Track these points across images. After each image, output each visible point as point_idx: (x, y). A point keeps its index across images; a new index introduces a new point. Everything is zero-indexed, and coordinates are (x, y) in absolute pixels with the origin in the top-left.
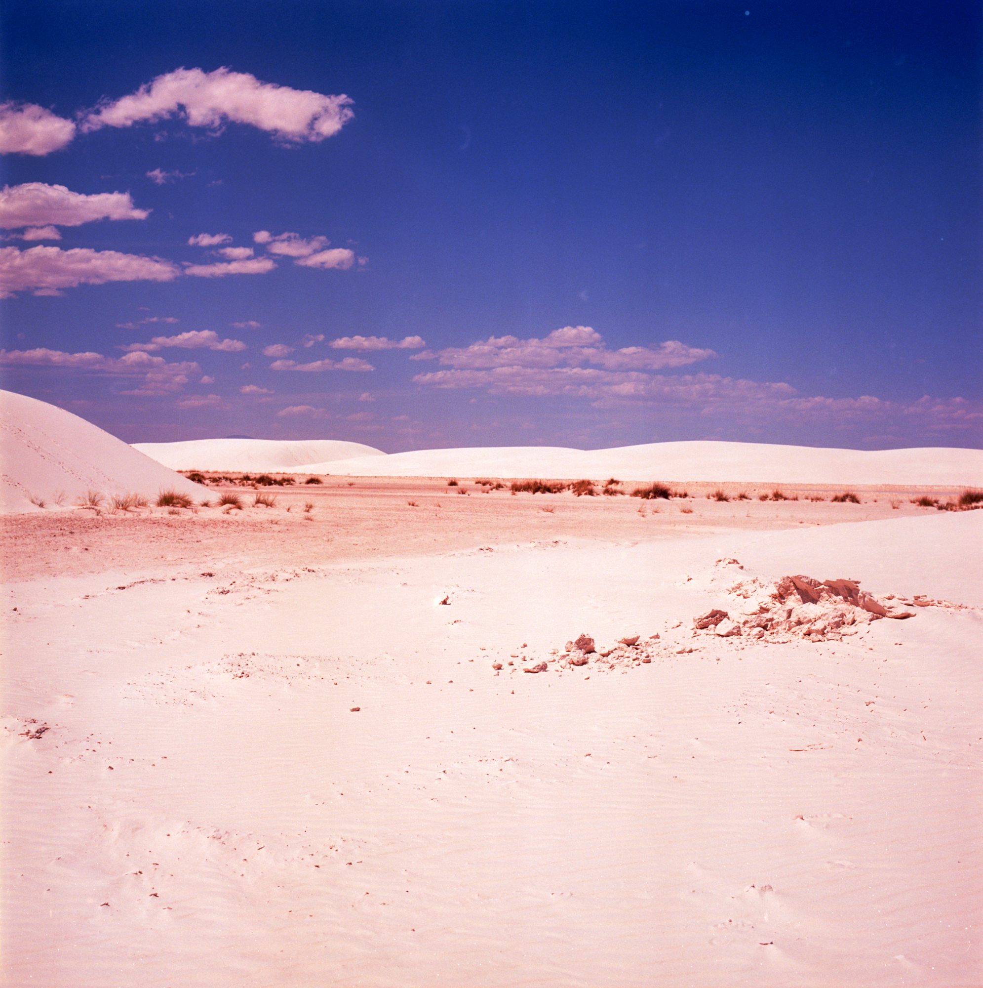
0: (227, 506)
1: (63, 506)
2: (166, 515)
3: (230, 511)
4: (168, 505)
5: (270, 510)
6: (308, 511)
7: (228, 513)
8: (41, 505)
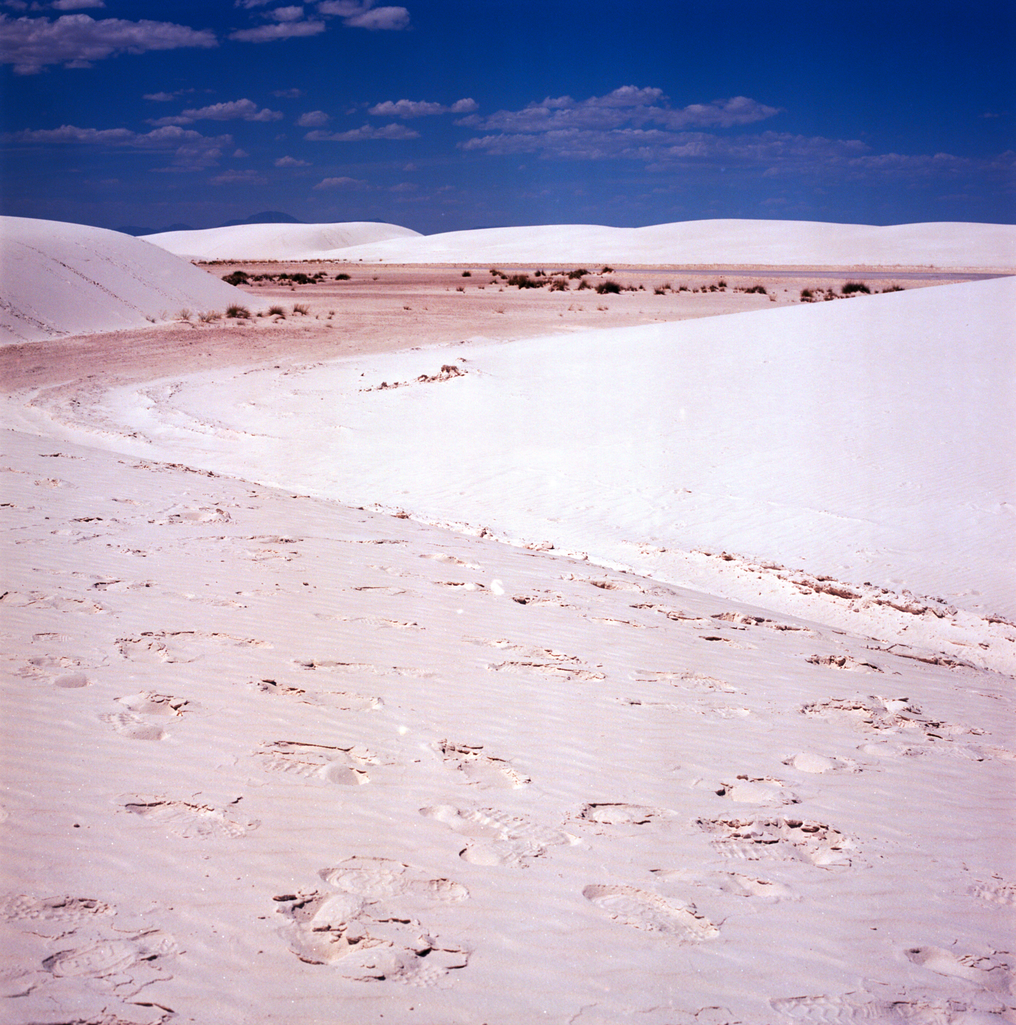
0: (275, 316)
1: (166, 321)
2: (236, 326)
3: (277, 320)
4: (235, 317)
5: (305, 319)
6: (330, 318)
7: (276, 322)
8: (153, 321)
